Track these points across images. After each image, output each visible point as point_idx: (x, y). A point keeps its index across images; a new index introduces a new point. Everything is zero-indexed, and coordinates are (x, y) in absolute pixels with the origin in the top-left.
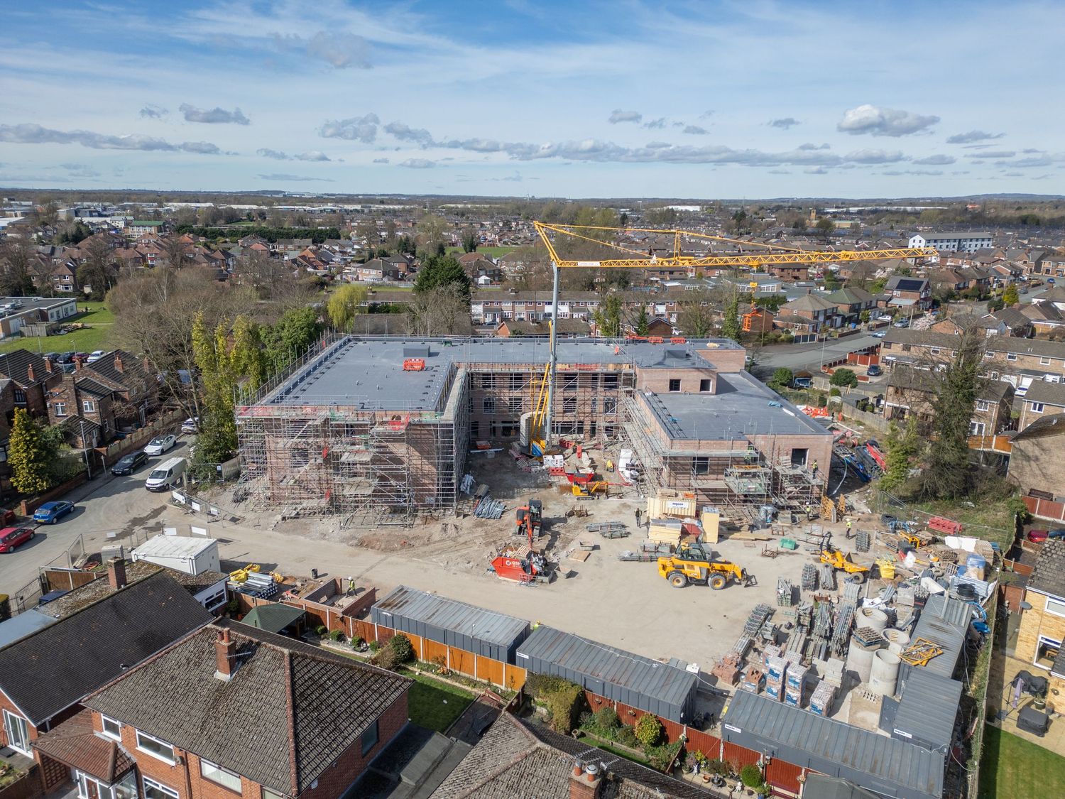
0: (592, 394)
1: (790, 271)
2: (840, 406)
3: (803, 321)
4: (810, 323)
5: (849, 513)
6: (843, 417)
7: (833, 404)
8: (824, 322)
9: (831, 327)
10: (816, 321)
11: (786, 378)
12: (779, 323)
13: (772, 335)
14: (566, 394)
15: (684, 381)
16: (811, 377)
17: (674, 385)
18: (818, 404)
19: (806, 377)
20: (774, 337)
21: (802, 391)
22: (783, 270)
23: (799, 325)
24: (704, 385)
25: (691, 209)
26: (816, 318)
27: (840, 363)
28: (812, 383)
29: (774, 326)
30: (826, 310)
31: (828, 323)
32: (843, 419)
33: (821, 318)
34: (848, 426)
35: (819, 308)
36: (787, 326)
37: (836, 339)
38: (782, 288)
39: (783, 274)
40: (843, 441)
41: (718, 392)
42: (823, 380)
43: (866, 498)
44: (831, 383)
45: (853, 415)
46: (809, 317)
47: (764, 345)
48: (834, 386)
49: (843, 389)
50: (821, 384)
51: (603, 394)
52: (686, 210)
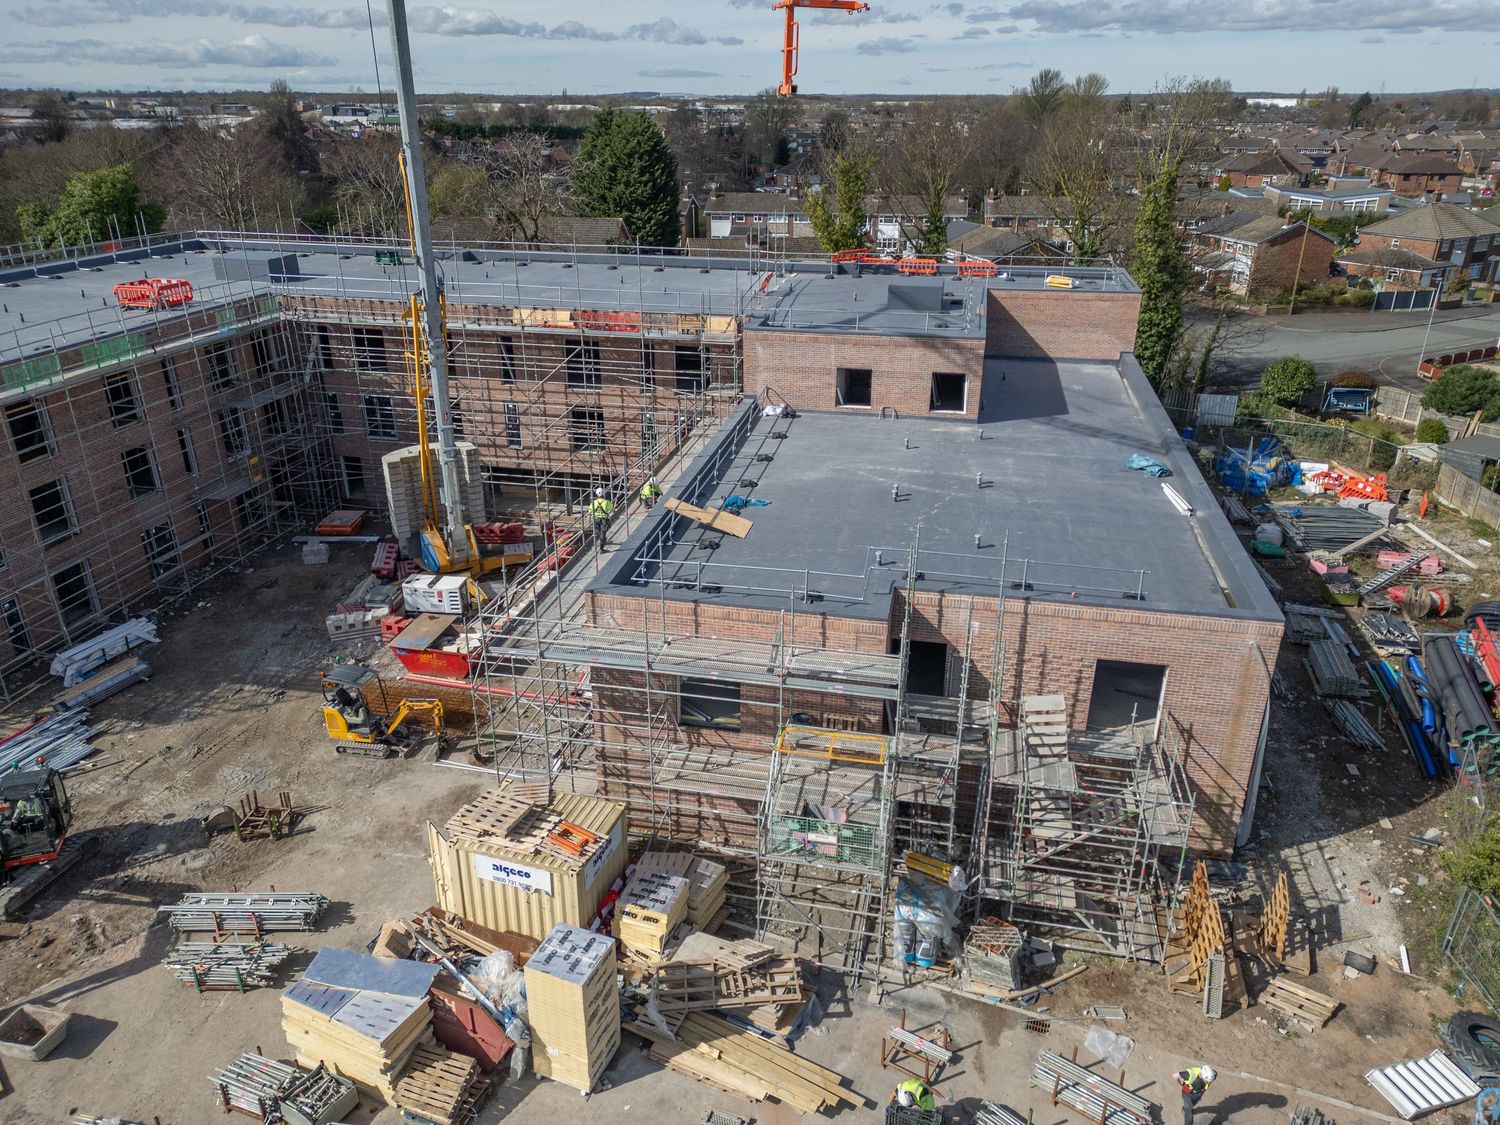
0: (644, 403)
1: (1423, 179)
2: (1433, 471)
3: (1408, 262)
4: (1425, 266)
5: (1300, 960)
6: (1436, 506)
7: (1414, 464)
8: (1465, 265)
9: (1482, 279)
10: (1441, 263)
11: (1294, 386)
12: (1351, 266)
13: (1322, 289)
14: (575, 400)
15: (882, 374)
16: (1374, 387)
17: (856, 386)
18: (1368, 460)
19: (1361, 386)
20: (1326, 293)
21: (1332, 424)
22: (1407, 177)
23: (1400, 271)
24: (947, 391)
25: (1282, 103)
26: (1443, 255)
27: (1476, 355)
28: (1375, 404)
29: (1336, 270)
30: (1473, 241)
31: (1474, 270)
32: (1433, 511)
33: (1458, 257)
34: (1440, 534)
35: (1455, 232)
36: (1371, 273)
37: (1485, 306)
38: (1391, 206)
39: (1407, 184)
40: (1402, 594)
41: (985, 415)
42: (1405, 397)
43: (1410, 868)
44: (1426, 405)
45: (1464, 504)
46: (1427, 253)
47: (1296, 311)
48: (1433, 414)
49: (1455, 425)
50: (1400, 408)
51: (673, 405)
52: (1272, 106)
